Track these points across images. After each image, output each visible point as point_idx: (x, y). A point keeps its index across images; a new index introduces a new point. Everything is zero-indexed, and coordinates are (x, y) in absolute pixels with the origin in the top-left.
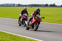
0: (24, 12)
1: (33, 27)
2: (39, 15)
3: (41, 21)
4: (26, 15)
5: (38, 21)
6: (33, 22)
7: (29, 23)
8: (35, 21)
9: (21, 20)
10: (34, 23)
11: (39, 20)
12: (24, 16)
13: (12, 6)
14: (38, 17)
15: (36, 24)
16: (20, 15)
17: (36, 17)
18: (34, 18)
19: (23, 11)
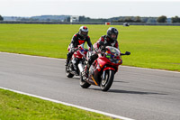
0: (81, 38)
1: (99, 81)
2: (116, 46)
3: (121, 63)
4: (86, 46)
5: (112, 65)
6: (98, 68)
7: (88, 68)
8: (105, 65)
9: (74, 62)
10: (102, 68)
11: (115, 61)
12: (82, 50)
13: (61, 23)
14: (113, 51)
15: (107, 72)
16: (71, 47)
17: (106, 53)
18: (102, 55)
19: (78, 35)
